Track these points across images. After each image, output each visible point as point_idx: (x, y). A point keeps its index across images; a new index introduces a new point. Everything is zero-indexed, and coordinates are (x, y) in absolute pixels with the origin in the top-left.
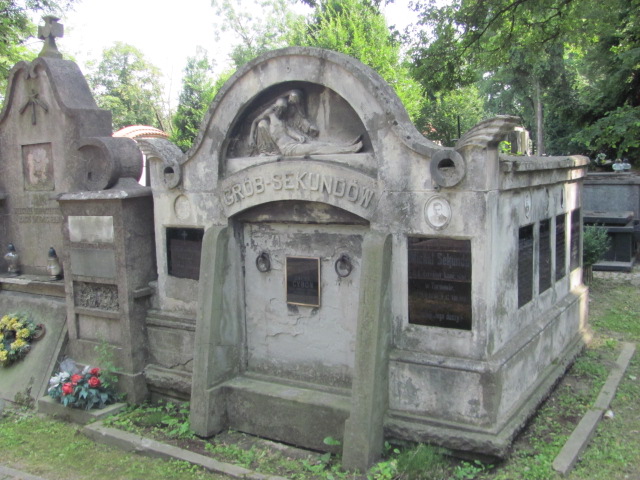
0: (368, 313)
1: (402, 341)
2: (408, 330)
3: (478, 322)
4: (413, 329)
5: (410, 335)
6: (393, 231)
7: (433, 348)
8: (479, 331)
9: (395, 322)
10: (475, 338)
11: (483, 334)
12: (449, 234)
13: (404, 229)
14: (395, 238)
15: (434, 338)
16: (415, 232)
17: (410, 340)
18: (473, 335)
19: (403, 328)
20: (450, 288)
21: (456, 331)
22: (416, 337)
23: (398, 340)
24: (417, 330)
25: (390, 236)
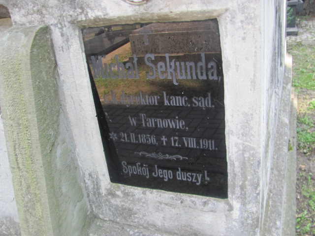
0: (29, 187)
1: (105, 208)
2: (111, 194)
3: (242, 188)
4: (119, 193)
5: (116, 202)
6: (51, 21)
7: (159, 223)
8: (244, 204)
9: (89, 182)
10: (236, 213)
11: (252, 208)
12: (165, 11)
13: (69, 12)
14: (56, 34)
15: (157, 209)
16: (92, 15)
17: (117, 208)
18: (231, 208)
19: (103, 192)
20: (180, 124)
21: (198, 199)
22: (127, 205)
23: (99, 207)
24: (126, 194)
25: (46, 30)
